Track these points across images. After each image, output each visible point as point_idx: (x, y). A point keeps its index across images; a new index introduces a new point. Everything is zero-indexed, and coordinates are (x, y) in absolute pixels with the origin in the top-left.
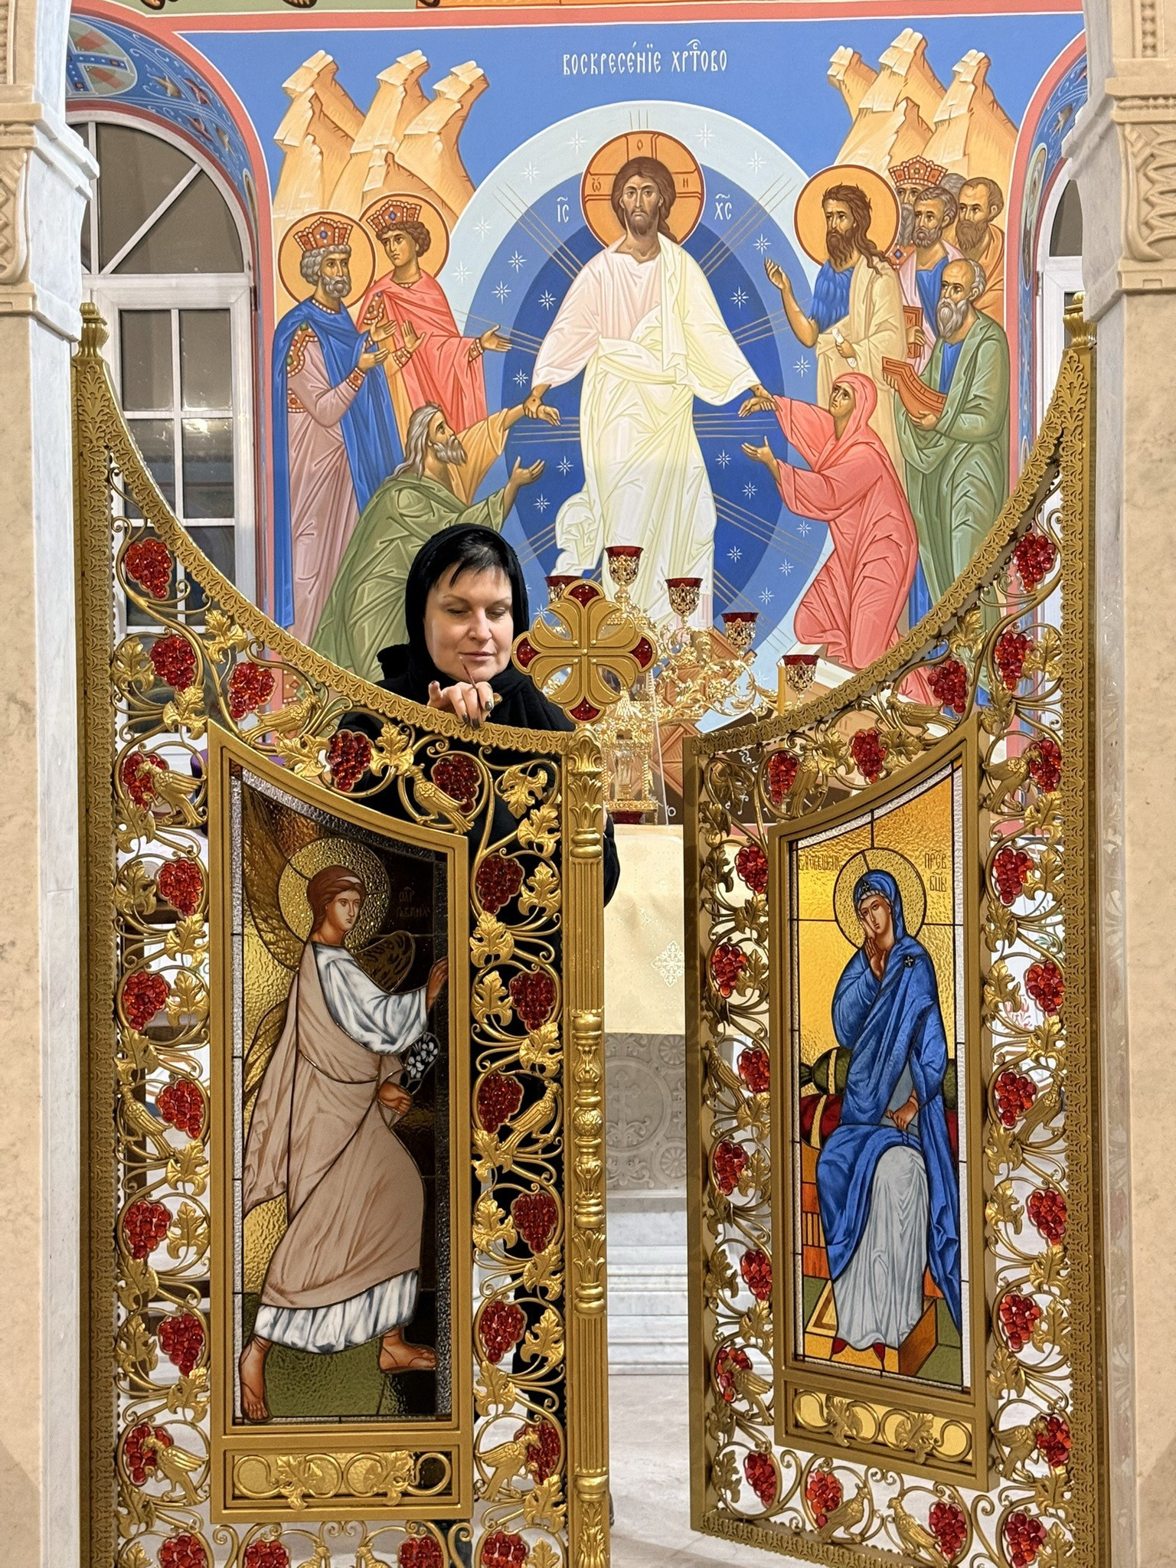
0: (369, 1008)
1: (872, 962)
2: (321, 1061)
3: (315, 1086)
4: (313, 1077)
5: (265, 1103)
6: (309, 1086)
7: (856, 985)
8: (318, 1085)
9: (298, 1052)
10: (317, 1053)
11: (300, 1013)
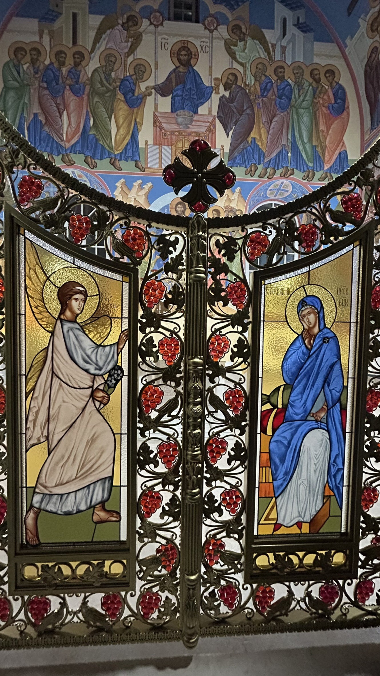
0: (89, 352)
1: (306, 342)
2: (65, 378)
3: (61, 390)
4: (61, 385)
5: (37, 398)
6: (59, 390)
7: (296, 353)
8: (63, 390)
9: (53, 372)
10: (62, 374)
11: (54, 354)
